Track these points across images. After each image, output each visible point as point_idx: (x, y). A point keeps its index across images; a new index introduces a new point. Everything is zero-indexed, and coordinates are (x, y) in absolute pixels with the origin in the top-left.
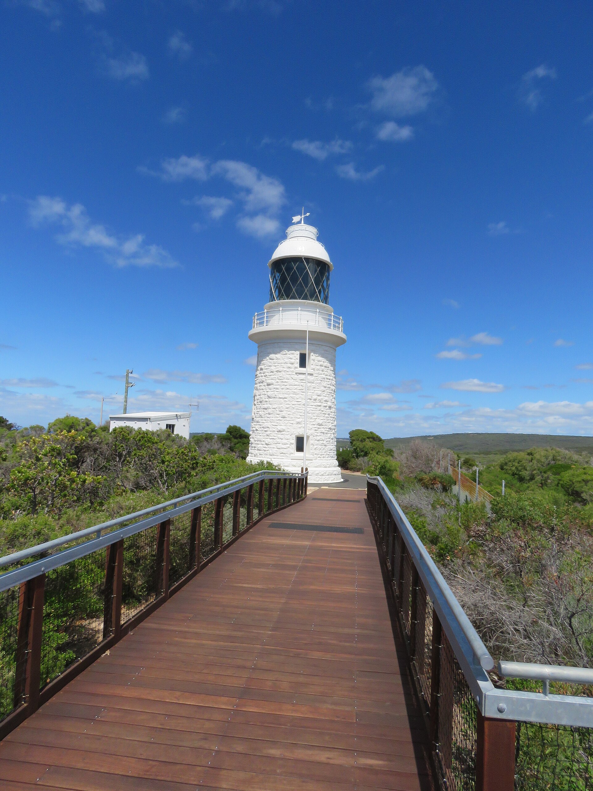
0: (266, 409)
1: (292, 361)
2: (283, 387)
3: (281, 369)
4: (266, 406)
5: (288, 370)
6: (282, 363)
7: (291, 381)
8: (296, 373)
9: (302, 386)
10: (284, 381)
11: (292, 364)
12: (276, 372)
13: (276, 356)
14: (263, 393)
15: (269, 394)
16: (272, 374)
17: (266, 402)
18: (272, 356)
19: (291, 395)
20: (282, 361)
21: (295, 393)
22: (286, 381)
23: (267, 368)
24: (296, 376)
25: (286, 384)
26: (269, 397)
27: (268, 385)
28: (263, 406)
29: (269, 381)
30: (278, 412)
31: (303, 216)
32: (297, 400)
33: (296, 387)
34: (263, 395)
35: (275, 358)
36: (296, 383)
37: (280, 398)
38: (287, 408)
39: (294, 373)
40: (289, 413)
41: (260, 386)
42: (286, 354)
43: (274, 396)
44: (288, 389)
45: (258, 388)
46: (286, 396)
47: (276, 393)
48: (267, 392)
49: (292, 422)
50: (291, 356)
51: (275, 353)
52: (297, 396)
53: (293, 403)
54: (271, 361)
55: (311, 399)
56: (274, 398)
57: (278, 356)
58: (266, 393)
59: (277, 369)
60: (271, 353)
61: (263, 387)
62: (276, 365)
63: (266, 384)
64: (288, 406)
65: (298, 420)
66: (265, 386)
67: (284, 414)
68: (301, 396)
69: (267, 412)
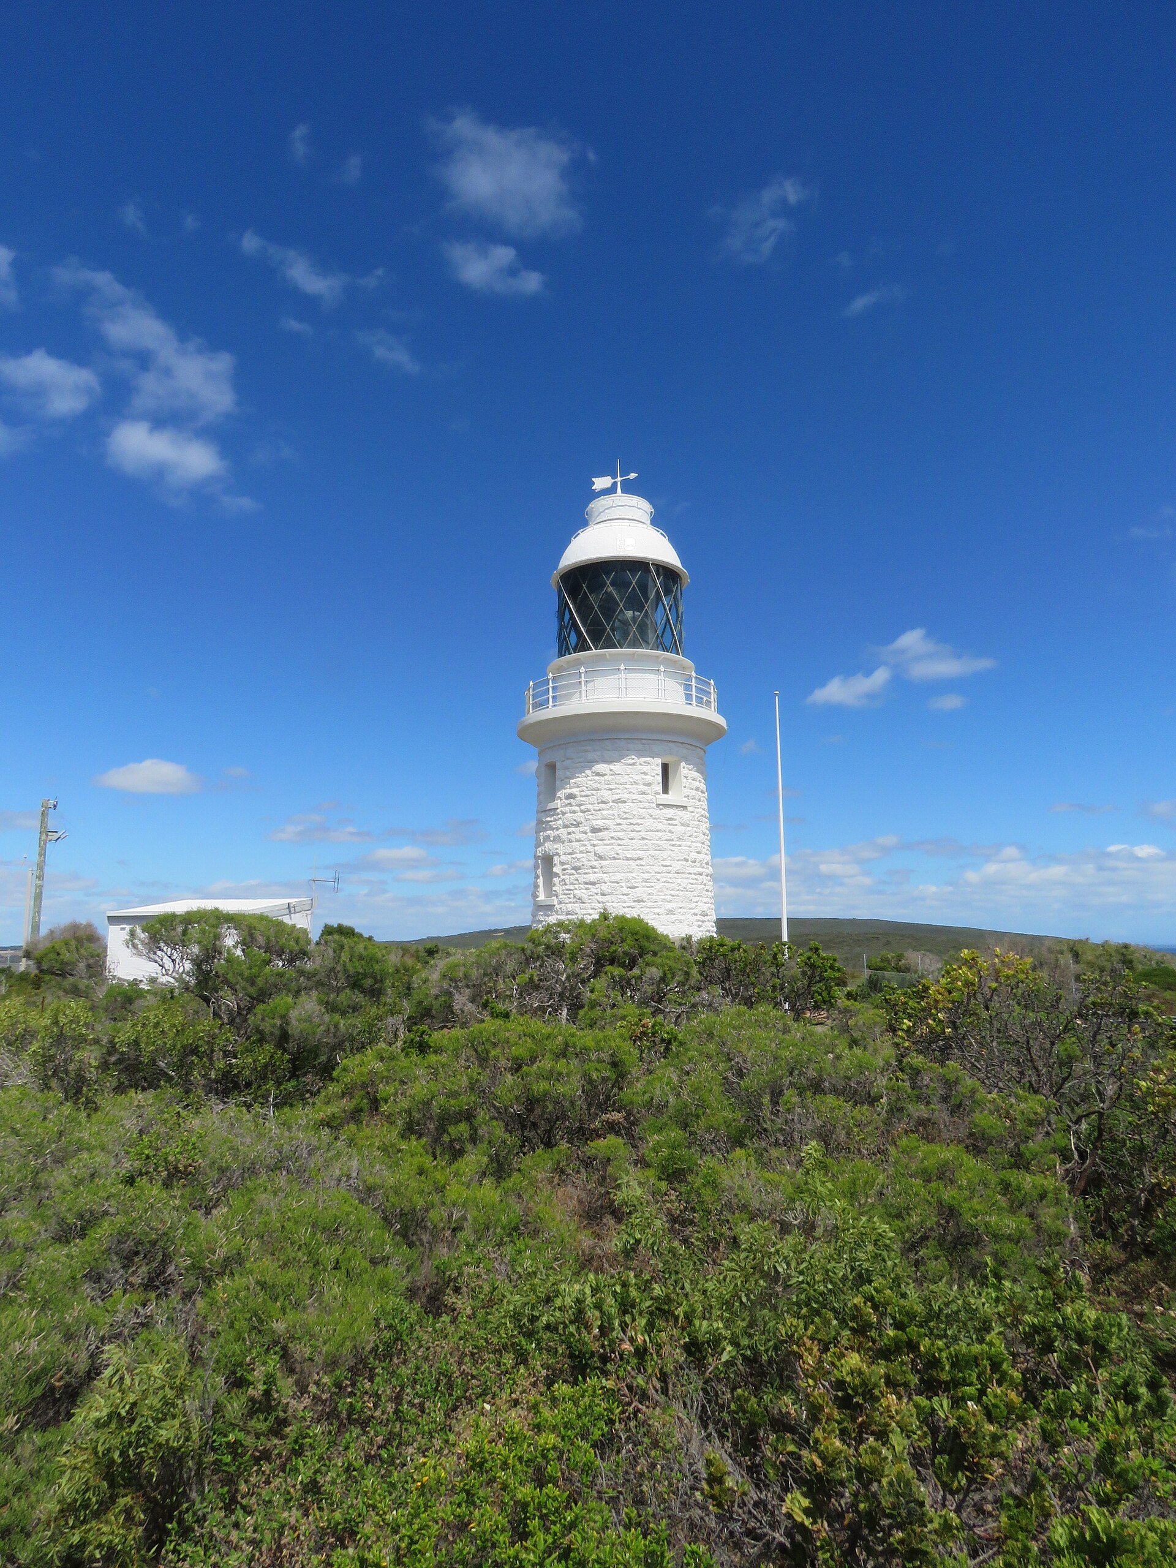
0: (593, 884)
1: (649, 778)
2: (632, 834)
3: (626, 796)
4: (592, 877)
5: (640, 798)
6: (625, 784)
7: (649, 823)
8: (658, 805)
9: (671, 832)
10: (634, 821)
11: (649, 785)
12: (613, 801)
13: (612, 767)
14: (583, 848)
15: (600, 850)
16: (602, 806)
17: (592, 867)
18: (600, 767)
19: (652, 852)
20: (625, 779)
21: (659, 848)
22: (639, 821)
23: (588, 793)
24: (658, 811)
25: (638, 828)
26: (601, 858)
27: (595, 830)
28: (582, 878)
29: (599, 823)
30: (625, 891)
31: (619, 479)
32: (664, 863)
33: (660, 834)
34: (581, 852)
35: (608, 772)
36: (660, 826)
37: (628, 859)
38: (646, 881)
39: (654, 805)
40: (650, 890)
41: (569, 833)
42: (634, 764)
43: (612, 854)
44: (643, 839)
45: (565, 837)
46: (641, 854)
47: (617, 848)
48: (594, 846)
49: (656, 911)
50: (646, 769)
51: (609, 762)
52: (664, 854)
53: (657, 869)
54: (597, 778)
55: (687, 860)
56: (614, 858)
57: (617, 767)
58: (590, 848)
59: (617, 797)
60: (596, 762)
61: (582, 836)
62: (611, 787)
63: (588, 829)
64: (646, 876)
65: (669, 906)
66: (586, 833)
67: (639, 892)
68: (670, 853)
69: (599, 891)
